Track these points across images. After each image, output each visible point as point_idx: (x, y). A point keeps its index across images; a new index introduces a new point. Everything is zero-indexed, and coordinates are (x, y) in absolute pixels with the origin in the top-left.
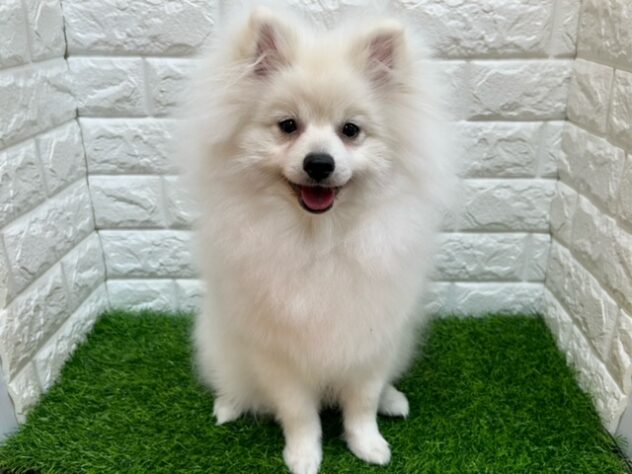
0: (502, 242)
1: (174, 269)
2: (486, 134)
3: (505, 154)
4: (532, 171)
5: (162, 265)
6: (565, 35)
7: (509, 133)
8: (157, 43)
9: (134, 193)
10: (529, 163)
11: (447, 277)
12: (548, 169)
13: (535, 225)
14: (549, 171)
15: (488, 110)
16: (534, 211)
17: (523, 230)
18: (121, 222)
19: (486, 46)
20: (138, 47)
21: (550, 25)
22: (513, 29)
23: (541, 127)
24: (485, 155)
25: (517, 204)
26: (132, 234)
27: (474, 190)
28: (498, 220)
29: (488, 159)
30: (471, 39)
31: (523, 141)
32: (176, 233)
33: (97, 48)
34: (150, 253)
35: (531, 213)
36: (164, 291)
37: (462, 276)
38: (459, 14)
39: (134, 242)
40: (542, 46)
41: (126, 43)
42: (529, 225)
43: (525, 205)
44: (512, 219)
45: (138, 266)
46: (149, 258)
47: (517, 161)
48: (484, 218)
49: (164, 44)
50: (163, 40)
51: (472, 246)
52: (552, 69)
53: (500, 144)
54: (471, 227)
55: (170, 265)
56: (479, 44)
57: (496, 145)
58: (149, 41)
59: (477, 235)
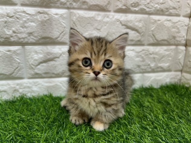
0: (165, 50)
10: (179, 8)
11: (141, 71)
12: (187, 11)
13: (180, 41)
14: (187, 13)
16: (180, 34)
25: (174, 30)
27: (155, 21)
28: (166, 38)
29: (163, 3)
35: (179, 35)
42: (177, 41)
43: (177, 31)
44: (171, 38)
47: (175, 6)
51: (153, 53)
54: (154, 42)
59: (155, 47)
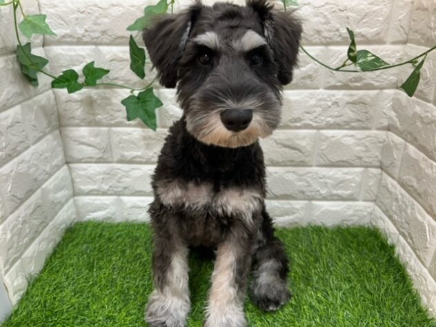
1: (119, 189)
2: (338, 99)
3: (351, 112)
4: (369, 125)
5: (110, 187)
6: (399, 27)
7: (355, 98)
8: (106, 36)
9: (92, 139)
15: (340, 82)
17: (361, 166)
18: (83, 158)
19: (340, 36)
20: (93, 38)
21: (388, 19)
22: (361, 23)
23: (378, 94)
24: (336, 114)
26: (90, 167)
30: (329, 31)
31: (365, 104)
32: (119, 166)
33: (65, 40)
34: (103, 179)
36: (112, 204)
37: (317, 197)
38: (321, 13)
39: (92, 172)
40: (382, 35)
41: (84, 36)
45: (95, 187)
46: (102, 183)
48: (334, 158)
49: (110, 36)
50: (110, 33)
52: (389, 52)
53: (347, 105)
55: (116, 187)
56: (335, 34)
57: (344, 106)
58: (100, 35)
